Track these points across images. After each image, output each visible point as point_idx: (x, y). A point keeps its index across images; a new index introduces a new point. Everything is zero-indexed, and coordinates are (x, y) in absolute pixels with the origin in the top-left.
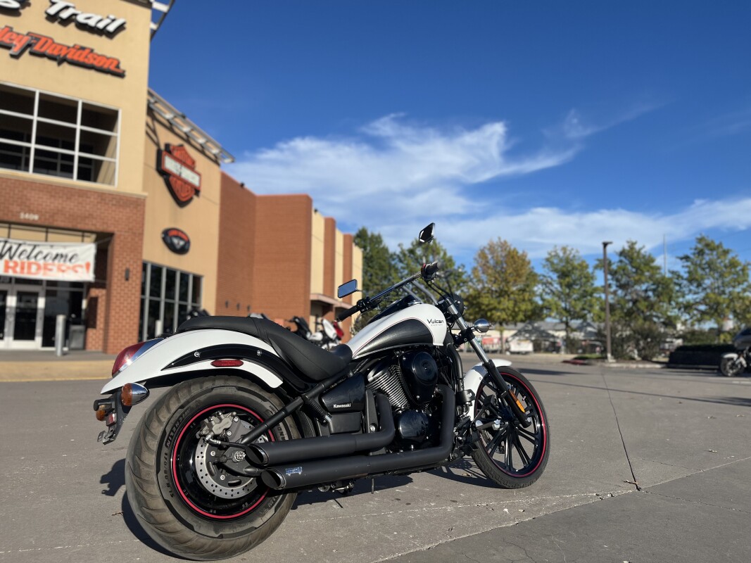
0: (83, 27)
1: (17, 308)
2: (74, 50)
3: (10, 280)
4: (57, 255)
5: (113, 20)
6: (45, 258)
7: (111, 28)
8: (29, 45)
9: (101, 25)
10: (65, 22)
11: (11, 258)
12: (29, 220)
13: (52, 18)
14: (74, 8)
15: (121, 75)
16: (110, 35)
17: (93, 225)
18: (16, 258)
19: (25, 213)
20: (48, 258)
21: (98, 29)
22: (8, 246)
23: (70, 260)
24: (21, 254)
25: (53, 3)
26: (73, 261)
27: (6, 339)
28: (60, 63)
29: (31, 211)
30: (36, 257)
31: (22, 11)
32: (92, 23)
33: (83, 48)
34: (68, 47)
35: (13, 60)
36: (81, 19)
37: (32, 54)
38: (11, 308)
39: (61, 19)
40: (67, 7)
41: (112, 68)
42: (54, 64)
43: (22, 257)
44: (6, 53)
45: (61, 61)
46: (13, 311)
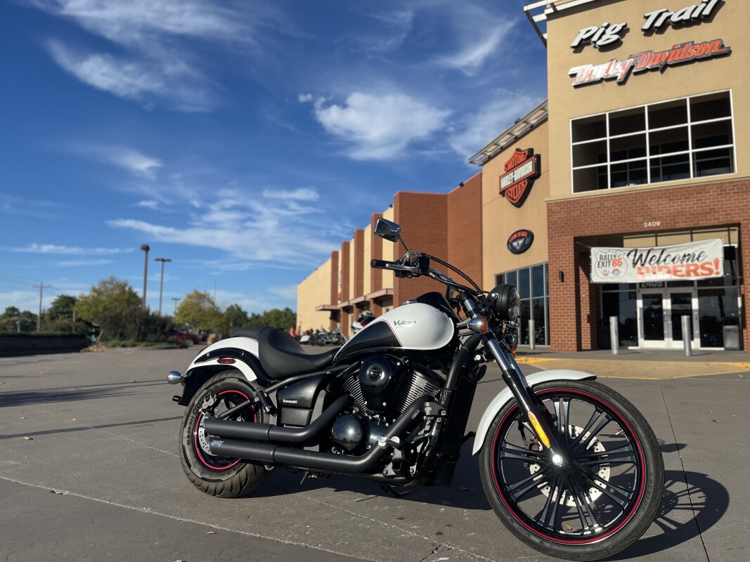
0: (679, 25)
1: (673, 310)
2: (673, 52)
3: (662, 284)
4: (685, 256)
5: (707, 3)
6: (673, 260)
7: (706, 12)
8: (632, 67)
9: (696, 15)
10: (661, 30)
11: (643, 265)
12: (652, 227)
13: (648, 32)
14: (667, 11)
15: (727, 54)
16: (708, 18)
17: (715, 219)
18: (647, 264)
19: (648, 222)
20: (676, 261)
21: (694, 18)
22: (638, 254)
23: (698, 259)
24: (651, 260)
25: (647, 18)
26: (700, 259)
27: (666, 339)
28: (662, 71)
29: (654, 219)
30: (665, 260)
31: (622, 40)
32: (686, 17)
33: (683, 45)
34: (669, 51)
35: (622, 87)
36: (675, 19)
37: (636, 74)
38: (667, 310)
39: (657, 28)
40: (660, 15)
41: (716, 50)
42: (658, 73)
43: (652, 263)
44: (614, 83)
45: (663, 68)
46: (670, 313)
